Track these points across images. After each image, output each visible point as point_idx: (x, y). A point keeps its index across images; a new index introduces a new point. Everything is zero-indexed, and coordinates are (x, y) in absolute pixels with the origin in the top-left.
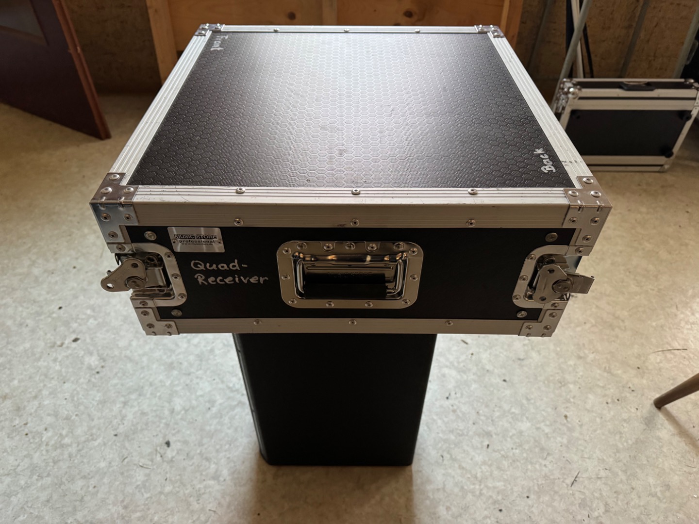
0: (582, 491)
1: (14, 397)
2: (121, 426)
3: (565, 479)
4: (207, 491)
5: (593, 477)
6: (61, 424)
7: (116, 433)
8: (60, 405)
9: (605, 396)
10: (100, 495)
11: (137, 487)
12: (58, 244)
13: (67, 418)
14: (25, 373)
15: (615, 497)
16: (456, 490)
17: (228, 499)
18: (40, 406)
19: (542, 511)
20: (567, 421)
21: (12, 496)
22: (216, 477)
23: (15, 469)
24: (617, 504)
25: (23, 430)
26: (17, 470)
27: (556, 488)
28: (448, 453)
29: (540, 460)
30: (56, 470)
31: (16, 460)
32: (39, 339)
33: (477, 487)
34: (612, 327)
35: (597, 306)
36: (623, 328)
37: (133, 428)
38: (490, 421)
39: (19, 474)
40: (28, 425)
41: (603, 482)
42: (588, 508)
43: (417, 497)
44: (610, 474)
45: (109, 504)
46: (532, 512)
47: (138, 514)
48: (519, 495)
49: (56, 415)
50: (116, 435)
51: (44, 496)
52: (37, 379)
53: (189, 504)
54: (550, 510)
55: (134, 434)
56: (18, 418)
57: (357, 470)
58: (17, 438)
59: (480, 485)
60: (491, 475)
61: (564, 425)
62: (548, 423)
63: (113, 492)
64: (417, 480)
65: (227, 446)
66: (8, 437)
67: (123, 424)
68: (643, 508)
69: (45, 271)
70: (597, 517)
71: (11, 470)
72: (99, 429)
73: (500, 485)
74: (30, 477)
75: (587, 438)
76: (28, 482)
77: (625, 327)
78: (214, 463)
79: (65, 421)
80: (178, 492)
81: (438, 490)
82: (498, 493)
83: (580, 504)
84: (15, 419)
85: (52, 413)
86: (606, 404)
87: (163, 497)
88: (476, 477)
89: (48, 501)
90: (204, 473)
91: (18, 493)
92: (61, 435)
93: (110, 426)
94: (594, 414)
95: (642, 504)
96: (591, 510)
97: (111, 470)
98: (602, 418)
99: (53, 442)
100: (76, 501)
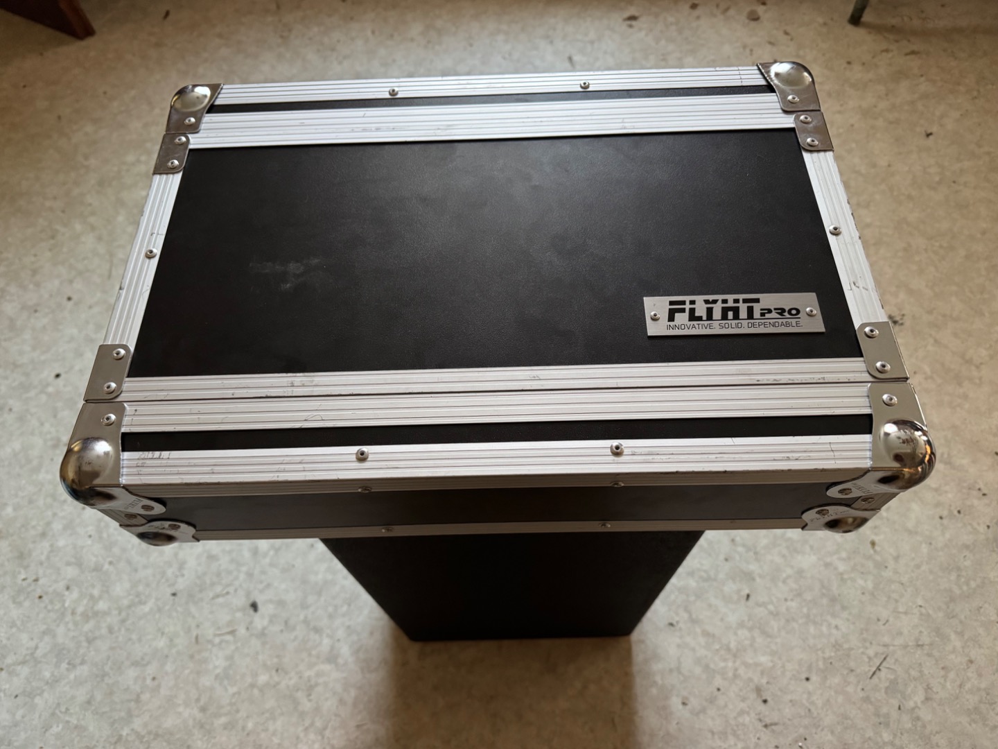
0: (892, 667)
1: (12, 535)
2: (180, 580)
3: (867, 648)
4: (321, 680)
5: (910, 644)
6: (89, 578)
7: (173, 591)
8: (82, 548)
9: (938, 505)
10: (164, 692)
11: (217, 677)
12: (35, 255)
13: (97, 569)
14: (21, 494)
15: (942, 677)
16: (698, 670)
17: (353, 693)
18: (53, 550)
19: (828, 700)
20: (875, 551)
21: (35, 696)
22: (332, 658)
23: (32, 654)
24: (944, 687)
25: (34, 590)
26: (35, 655)
27: (852, 664)
28: (687, 610)
29: (829, 618)
30: (93, 653)
31: (32, 639)
32: (32, 434)
33: (730, 664)
34: (958, 380)
35: (936, 341)
36: (977, 381)
37: (198, 582)
38: (751, 554)
39: (40, 662)
40: (41, 582)
41: (925, 652)
42: (899, 696)
43: (639, 682)
44: (937, 639)
45: (179, 705)
46: (813, 703)
47: (223, 720)
48: (793, 675)
49: (79, 564)
50: (174, 594)
51: (81, 694)
52: (41, 502)
53: (296, 703)
54: (840, 699)
55: (201, 591)
56: (23, 571)
57: (546, 643)
58: (27, 604)
59: (734, 662)
60: (751, 645)
61: (869, 558)
62: (844, 555)
63: (181, 685)
64: (639, 655)
65: (345, 608)
66: (14, 602)
67: (183, 575)
68: (984, 694)
69: (24, 307)
70: (913, 709)
71: (26, 655)
72: (148, 585)
73: (764, 659)
74: (57, 665)
75: (905, 579)
76: (56, 674)
77: (980, 378)
78: (328, 636)
79: (94, 574)
80: (278, 683)
81: (671, 671)
82: (762, 673)
83: (887, 688)
84: (19, 573)
85: (73, 560)
86: (939, 520)
87: (256, 691)
88: (728, 649)
89: (89, 702)
90: (314, 653)
91: (43, 691)
92: (92, 597)
93: (163, 580)
94: (919, 538)
95: (983, 686)
96: (904, 698)
97: (174, 651)
98: (930, 544)
99: (80, 609)
100: (129, 701)
